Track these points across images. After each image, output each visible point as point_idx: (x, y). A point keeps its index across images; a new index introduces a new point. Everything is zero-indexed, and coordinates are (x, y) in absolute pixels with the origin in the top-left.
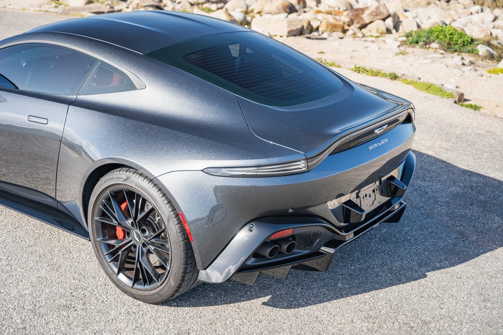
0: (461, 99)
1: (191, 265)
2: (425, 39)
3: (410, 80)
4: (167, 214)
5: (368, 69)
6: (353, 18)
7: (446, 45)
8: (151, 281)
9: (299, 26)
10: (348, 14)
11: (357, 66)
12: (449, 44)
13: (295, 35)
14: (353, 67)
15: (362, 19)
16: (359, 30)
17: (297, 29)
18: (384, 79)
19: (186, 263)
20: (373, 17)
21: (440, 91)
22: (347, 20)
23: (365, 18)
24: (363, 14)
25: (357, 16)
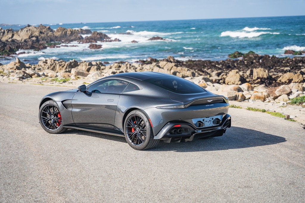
0: (288, 118)
1: (152, 135)
2: (300, 101)
3: (270, 112)
4: (146, 120)
5: (253, 108)
6: (269, 93)
8: (141, 142)
9: (234, 95)
10: (266, 91)
11: (249, 107)
13: (232, 100)
14: (247, 108)
15: (274, 93)
16: (273, 100)
17: (232, 97)
18: (260, 112)
19: (151, 135)
20: (281, 93)
21: (280, 115)
22: (266, 94)
23: (276, 93)
24: (275, 91)
25: (272, 92)
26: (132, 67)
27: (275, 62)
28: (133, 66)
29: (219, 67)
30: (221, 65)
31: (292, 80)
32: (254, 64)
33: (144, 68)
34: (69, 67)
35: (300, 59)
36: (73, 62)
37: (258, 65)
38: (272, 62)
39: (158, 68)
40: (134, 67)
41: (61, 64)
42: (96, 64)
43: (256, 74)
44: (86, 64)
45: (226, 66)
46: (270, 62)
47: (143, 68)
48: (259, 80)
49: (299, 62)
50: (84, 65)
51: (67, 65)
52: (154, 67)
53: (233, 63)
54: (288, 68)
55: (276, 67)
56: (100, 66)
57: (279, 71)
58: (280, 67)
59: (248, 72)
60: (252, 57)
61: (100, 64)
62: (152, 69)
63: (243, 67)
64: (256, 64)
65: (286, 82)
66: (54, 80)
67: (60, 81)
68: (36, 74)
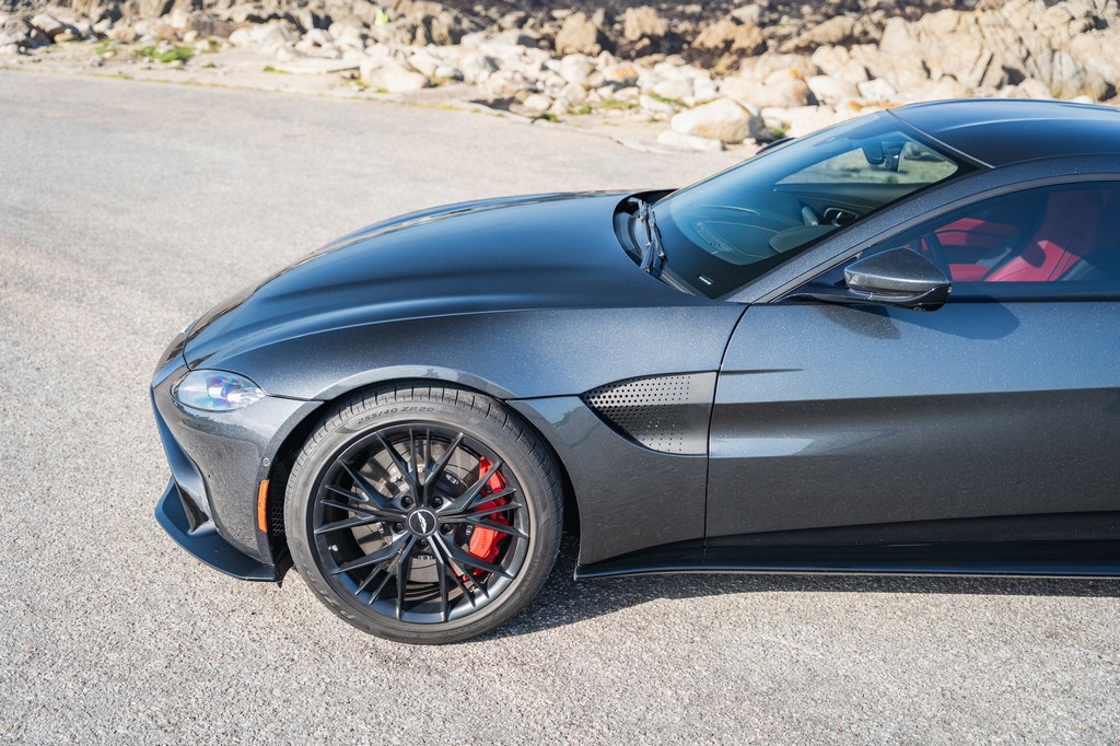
31: (733, 41)
43: (635, 24)
48: (646, 41)
54: (695, 8)
57: (675, 15)
58: (670, 5)
59: (598, 18)
65: (716, 48)
66: (143, 54)
67: (167, 57)
68: (68, 31)
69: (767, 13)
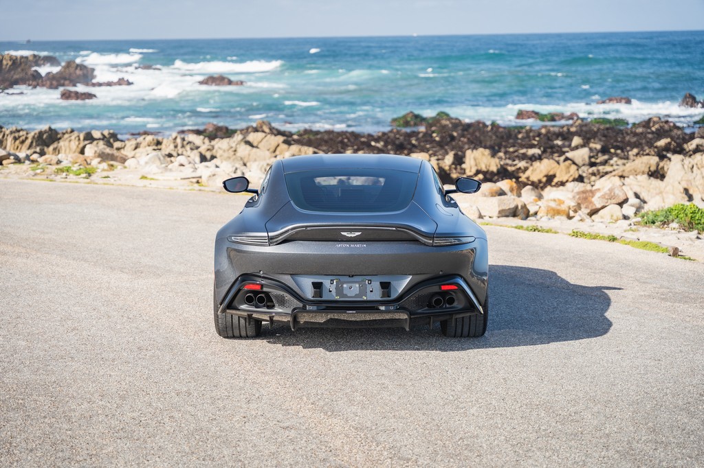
0: (676, 253)
2: (662, 218)
3: (628, 241)
5: (586, 233)
6: (580, 202)
7: (686, 224)
10: (574, 197)
11: (575, 231)
12: (690, 223)
13: (507, 216)
14: (571, 232)
15: (591, 202)
16: (588, 217)
17: (509, 209)
18: (602, 242)
20: (606, 201)
21: (657, 247)
22: (573, 204)
23: (595, 202)
24: (592, 197)
25: (586, 199)
26: (187, 144)
27: (502, 137)
28: (189, 143)
29: (378, 148)
30: (382, 143)
31: (554, 176)
32: (456, 141)
33: (216, 147)
34: (36, 142)
35: (556, 130)
36: (45, 132)
37: (465, 143)
38: (494, 137)
39: (248, 147)
40: (192, 144)
41: (17, 135)
42: (101, 137)
43: (473, 163)
44: (79, 136)
45: (393, 143)
46: (491, 137)
47: (213, 147)
48: (481, 176)
49: (554, 137)
50: (73, 138)
51: (34, 137)
52: (238, 146)
53: (407, 138)
54: (536, 151)
55: (506, 147)
56: (112, 140)
57: (517, 156)
58: (516, 148)
59: (449, 159)
60: (447, 125)
61: (110, 137)
62: (233, 149)
63: (433, 147)
64: (462, 141)
65: (540, 181)
66: (62, 170)
67: (78, 172)
68: (12, 157)
69: (600, 155)
